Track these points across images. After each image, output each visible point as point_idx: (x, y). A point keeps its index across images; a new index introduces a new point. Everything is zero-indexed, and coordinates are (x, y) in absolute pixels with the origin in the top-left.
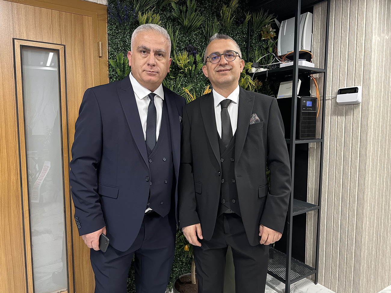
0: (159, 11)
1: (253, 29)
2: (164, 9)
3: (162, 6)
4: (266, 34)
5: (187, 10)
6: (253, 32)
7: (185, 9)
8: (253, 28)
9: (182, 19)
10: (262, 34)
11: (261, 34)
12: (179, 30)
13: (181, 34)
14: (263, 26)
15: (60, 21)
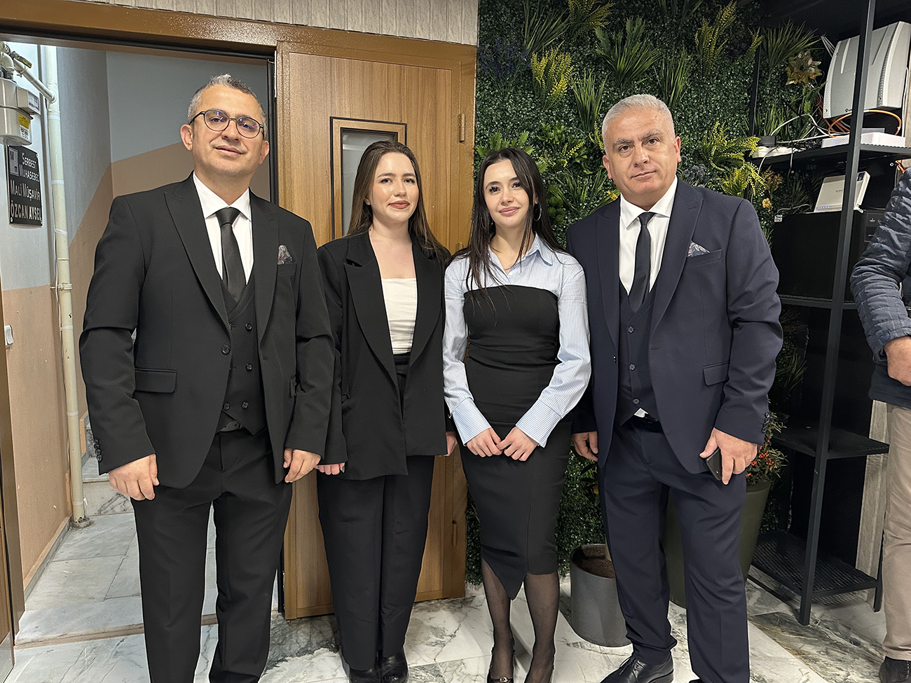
0: (570, 46)
1: (768, 64)
2: (580, 42)
3: (576, 36)
4: (797, 73)
5: (624, 40)
6: (768, 71)
7: (620, 37)
8: (767, 60)
9: (614, 57)
10: (789, 73)
11: (786, 73)
12: (608, 78)
13: (611, 87)
14: (792, 56)
15: (400, 83)
